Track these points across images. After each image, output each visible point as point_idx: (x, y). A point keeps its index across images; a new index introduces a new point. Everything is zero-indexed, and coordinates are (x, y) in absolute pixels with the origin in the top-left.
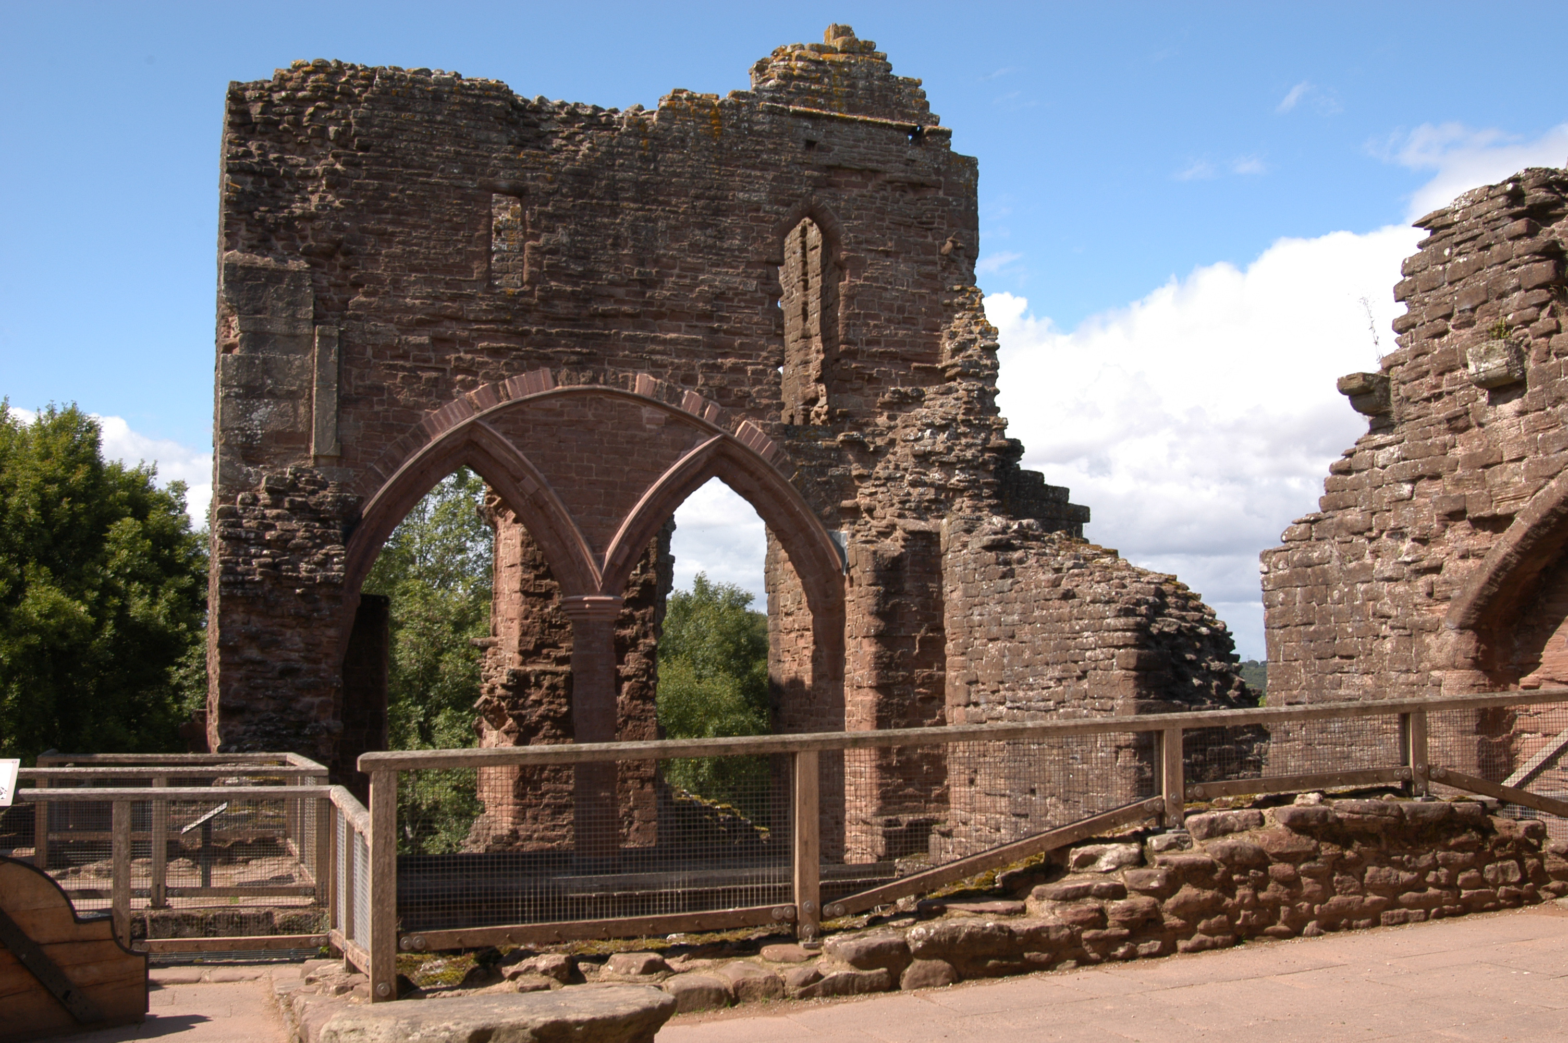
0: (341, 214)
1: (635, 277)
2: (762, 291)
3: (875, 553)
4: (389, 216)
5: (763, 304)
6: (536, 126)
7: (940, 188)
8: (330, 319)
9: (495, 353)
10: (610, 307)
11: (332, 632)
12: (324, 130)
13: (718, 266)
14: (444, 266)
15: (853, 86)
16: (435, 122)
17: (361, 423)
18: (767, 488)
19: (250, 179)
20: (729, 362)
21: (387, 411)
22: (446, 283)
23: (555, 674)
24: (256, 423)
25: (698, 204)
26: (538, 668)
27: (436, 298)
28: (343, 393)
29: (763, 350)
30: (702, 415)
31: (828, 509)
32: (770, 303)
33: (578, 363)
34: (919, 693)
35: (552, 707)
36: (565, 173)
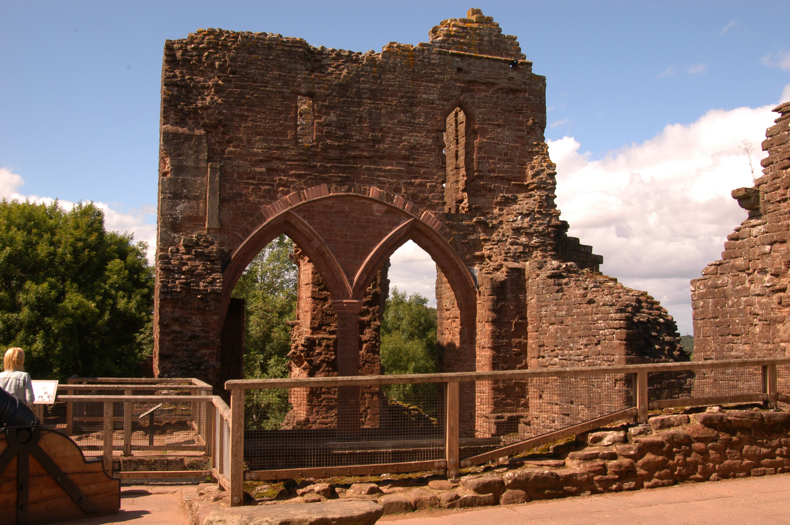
0: (221, 106)
1: (370, 138)
2: (435, 145)
3: (492, 279)
4: (246, 107)
5: (435, 152)
6: (320, 61)
7: (526, 92)
8: (216, 159)
9: (299, 176)
10: (357, 153)
11: (216, 317)
12: (213, 64)
13: (412, 132)
14: (273, 132)
15: (481, 40)
16: (269, 60)
17: (231, 212)
18: (437, 246)
19: (176, 89)
20: (418, 181)
21: (244, 206)
22: (274, 141)
23: (328, 339)
24: (178, 211)
25: (403, 100)
26: (320, 336)
27: (269, 149)
28: (222, 196)
29: (435, 175)
30: (404, 208)
31: (468, 256)
32: (439, 151)
33: (341, 181)
34: (514, 351)
35: (326, 356)
36: (335, 85)
